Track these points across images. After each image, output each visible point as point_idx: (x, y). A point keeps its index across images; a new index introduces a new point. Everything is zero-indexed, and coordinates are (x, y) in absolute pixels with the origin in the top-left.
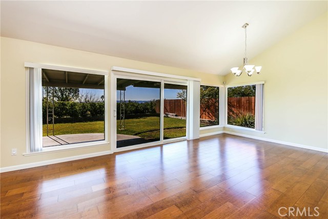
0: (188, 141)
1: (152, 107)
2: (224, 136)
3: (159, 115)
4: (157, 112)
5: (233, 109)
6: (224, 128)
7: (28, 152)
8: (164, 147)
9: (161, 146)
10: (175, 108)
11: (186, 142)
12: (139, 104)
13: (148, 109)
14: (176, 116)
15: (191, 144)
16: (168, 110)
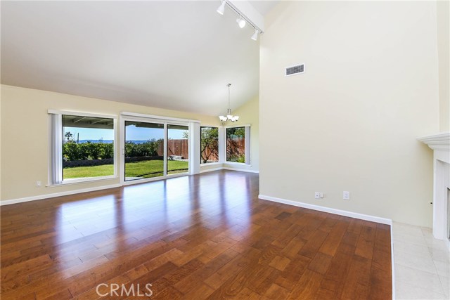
0: (190, 176)
1: (153, 148)
2: (224, 171)
3: (162, 158)
4: (160, 155)
5: (238, 149)
6: (224, 165)
7: (49, 184)
8: (167, 181)
9: (165, 180)
10: (181, 149)
11: (187, 177)
12: (135, 146)
13: (148, 152)
14: (183, 158)
15: (192, 178)
16: (173, 152)
